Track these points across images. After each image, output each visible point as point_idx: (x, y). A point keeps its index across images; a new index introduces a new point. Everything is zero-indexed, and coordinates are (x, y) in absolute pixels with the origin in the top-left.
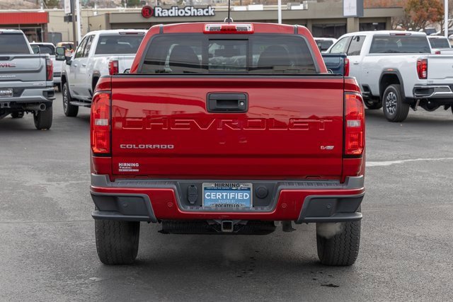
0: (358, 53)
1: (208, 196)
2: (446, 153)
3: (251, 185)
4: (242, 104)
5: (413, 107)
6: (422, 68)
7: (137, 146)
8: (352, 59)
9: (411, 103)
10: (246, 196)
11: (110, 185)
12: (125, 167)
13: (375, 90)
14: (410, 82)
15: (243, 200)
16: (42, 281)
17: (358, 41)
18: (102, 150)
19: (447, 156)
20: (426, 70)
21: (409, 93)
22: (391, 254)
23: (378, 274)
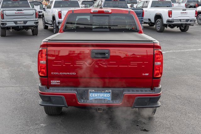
0: (146, 7)
1: (91, 95)
2: (180, 48)
3: (111, 91)
4: (107, 55)
5: (166, 27)
6: (170, 13)
7: (59, 73)
8: (144, 9)
9: (166, 26)
10: (109, 95)
11: (47, 91)
12: (54, 82)
13: (153, 21)
14: (166, 18)
15: (107, 97)
16: (19, 127)
17: (147, 3)
18: (43, 75)
19: (181, 50)
20: (171, 14)
21: (165, 22)
22: (168, 107)
23: (165, 122)
